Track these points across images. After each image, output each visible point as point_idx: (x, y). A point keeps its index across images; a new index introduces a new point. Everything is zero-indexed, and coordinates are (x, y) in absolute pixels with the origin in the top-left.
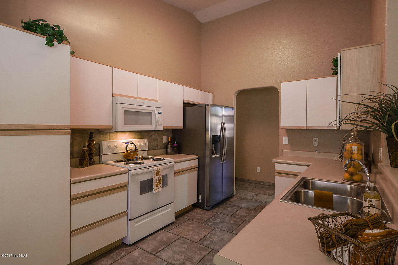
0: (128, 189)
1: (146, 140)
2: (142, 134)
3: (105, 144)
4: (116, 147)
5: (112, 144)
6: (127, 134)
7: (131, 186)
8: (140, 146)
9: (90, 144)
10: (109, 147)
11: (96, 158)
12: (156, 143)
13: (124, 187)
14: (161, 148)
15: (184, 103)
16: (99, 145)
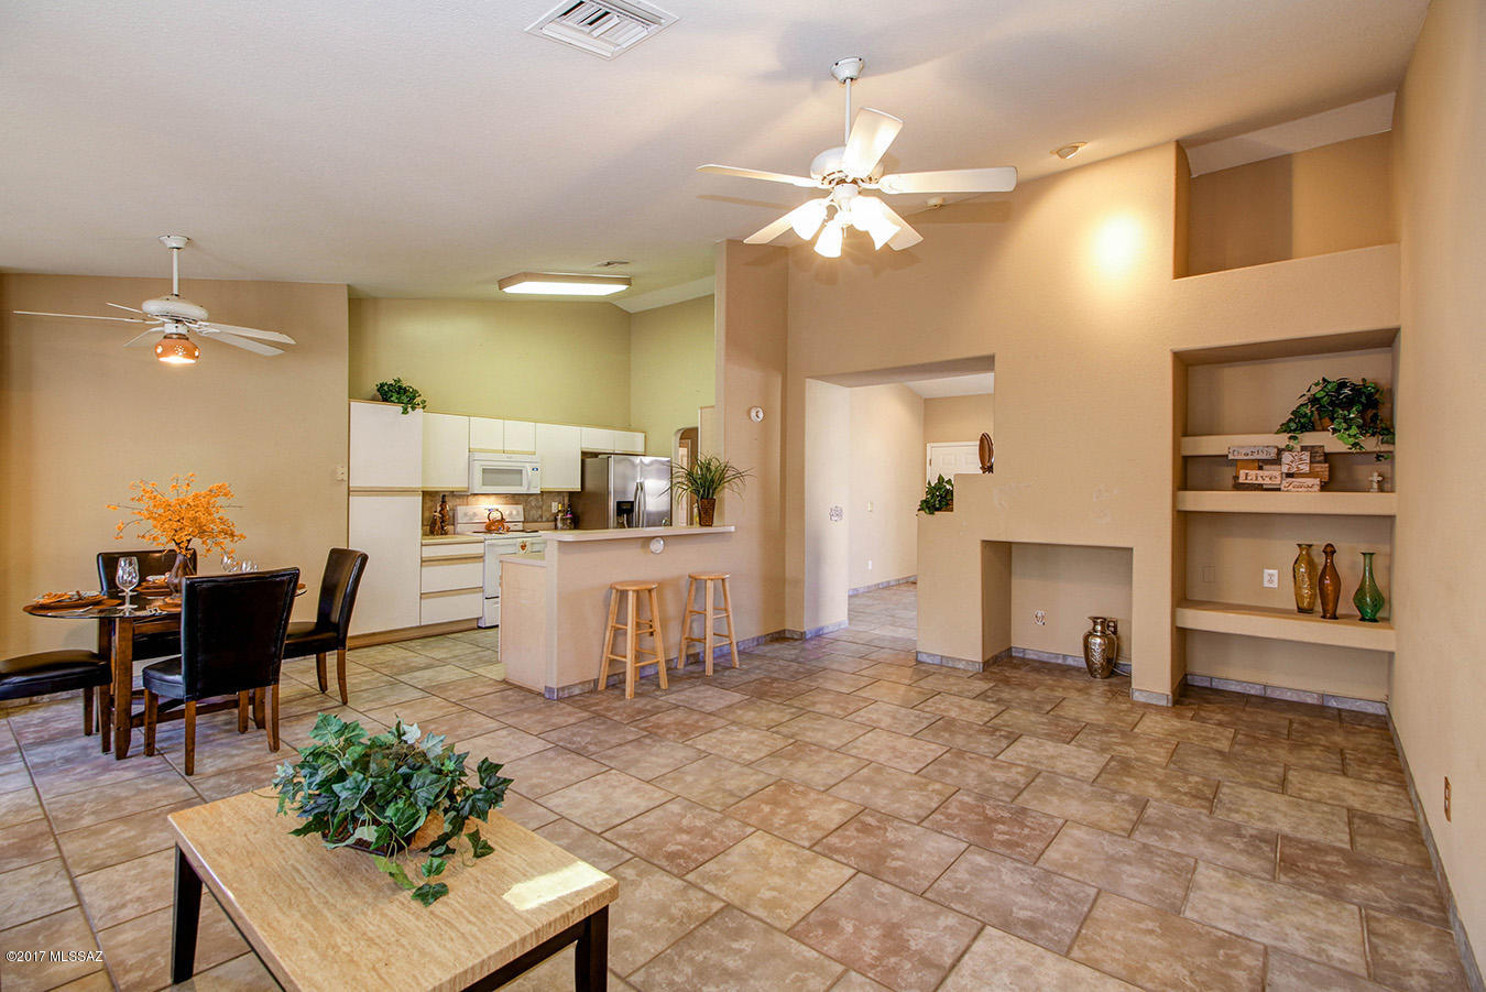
0: (484, 561)
1: (520, 507)
2: (514, 498)
3: (461, 510)
4: (475, 514)
5: (470, 509)
6: (493, 498)
7: (486, 558)
8: (511, 514)
9: (442, 509)
10: (466, 514)
11: (449, 528)
12: (540, 513)
13: (480, 558)
14: (548, 521)
15: (582, 453)
16: (454, 510)
